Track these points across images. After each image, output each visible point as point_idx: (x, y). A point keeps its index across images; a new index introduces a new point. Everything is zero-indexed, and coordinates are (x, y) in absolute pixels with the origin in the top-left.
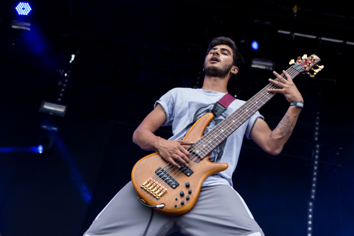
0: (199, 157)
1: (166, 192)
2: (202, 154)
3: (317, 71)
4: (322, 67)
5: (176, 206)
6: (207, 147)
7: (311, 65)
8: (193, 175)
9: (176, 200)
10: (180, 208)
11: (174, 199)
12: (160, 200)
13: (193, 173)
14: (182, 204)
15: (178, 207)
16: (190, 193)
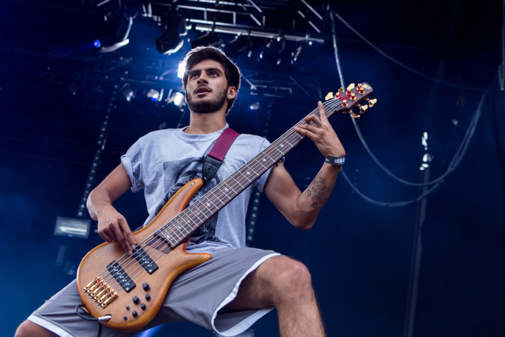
0: (169, 245)
1: (116, 297)
2: (173, 241)
3: (365, 107)
4: (374, 101)
5: (125, 318)
6: (182, 229)
7: (355, 98)
8: (156, 272)
9: (128, 308)
10: (131, 321)
11: (125, 309)
12: (106, 309)
13: (157, 268)
14: (135, 315)
15: (129, 319)
16: (148, 299)
